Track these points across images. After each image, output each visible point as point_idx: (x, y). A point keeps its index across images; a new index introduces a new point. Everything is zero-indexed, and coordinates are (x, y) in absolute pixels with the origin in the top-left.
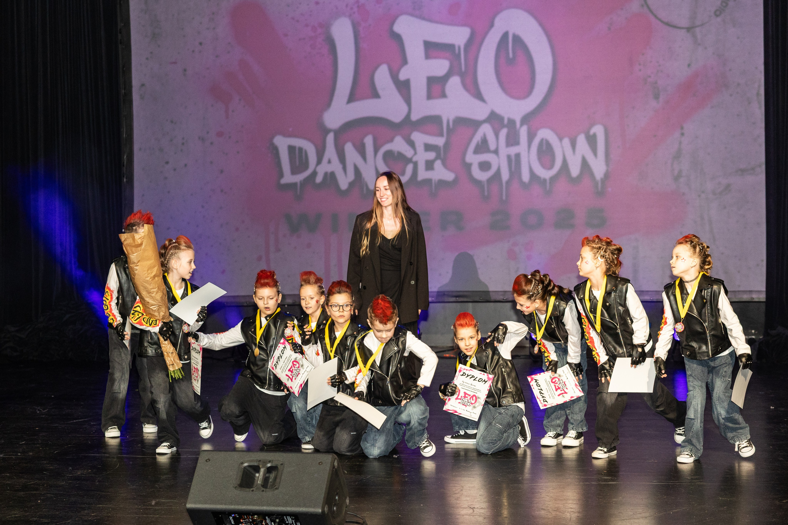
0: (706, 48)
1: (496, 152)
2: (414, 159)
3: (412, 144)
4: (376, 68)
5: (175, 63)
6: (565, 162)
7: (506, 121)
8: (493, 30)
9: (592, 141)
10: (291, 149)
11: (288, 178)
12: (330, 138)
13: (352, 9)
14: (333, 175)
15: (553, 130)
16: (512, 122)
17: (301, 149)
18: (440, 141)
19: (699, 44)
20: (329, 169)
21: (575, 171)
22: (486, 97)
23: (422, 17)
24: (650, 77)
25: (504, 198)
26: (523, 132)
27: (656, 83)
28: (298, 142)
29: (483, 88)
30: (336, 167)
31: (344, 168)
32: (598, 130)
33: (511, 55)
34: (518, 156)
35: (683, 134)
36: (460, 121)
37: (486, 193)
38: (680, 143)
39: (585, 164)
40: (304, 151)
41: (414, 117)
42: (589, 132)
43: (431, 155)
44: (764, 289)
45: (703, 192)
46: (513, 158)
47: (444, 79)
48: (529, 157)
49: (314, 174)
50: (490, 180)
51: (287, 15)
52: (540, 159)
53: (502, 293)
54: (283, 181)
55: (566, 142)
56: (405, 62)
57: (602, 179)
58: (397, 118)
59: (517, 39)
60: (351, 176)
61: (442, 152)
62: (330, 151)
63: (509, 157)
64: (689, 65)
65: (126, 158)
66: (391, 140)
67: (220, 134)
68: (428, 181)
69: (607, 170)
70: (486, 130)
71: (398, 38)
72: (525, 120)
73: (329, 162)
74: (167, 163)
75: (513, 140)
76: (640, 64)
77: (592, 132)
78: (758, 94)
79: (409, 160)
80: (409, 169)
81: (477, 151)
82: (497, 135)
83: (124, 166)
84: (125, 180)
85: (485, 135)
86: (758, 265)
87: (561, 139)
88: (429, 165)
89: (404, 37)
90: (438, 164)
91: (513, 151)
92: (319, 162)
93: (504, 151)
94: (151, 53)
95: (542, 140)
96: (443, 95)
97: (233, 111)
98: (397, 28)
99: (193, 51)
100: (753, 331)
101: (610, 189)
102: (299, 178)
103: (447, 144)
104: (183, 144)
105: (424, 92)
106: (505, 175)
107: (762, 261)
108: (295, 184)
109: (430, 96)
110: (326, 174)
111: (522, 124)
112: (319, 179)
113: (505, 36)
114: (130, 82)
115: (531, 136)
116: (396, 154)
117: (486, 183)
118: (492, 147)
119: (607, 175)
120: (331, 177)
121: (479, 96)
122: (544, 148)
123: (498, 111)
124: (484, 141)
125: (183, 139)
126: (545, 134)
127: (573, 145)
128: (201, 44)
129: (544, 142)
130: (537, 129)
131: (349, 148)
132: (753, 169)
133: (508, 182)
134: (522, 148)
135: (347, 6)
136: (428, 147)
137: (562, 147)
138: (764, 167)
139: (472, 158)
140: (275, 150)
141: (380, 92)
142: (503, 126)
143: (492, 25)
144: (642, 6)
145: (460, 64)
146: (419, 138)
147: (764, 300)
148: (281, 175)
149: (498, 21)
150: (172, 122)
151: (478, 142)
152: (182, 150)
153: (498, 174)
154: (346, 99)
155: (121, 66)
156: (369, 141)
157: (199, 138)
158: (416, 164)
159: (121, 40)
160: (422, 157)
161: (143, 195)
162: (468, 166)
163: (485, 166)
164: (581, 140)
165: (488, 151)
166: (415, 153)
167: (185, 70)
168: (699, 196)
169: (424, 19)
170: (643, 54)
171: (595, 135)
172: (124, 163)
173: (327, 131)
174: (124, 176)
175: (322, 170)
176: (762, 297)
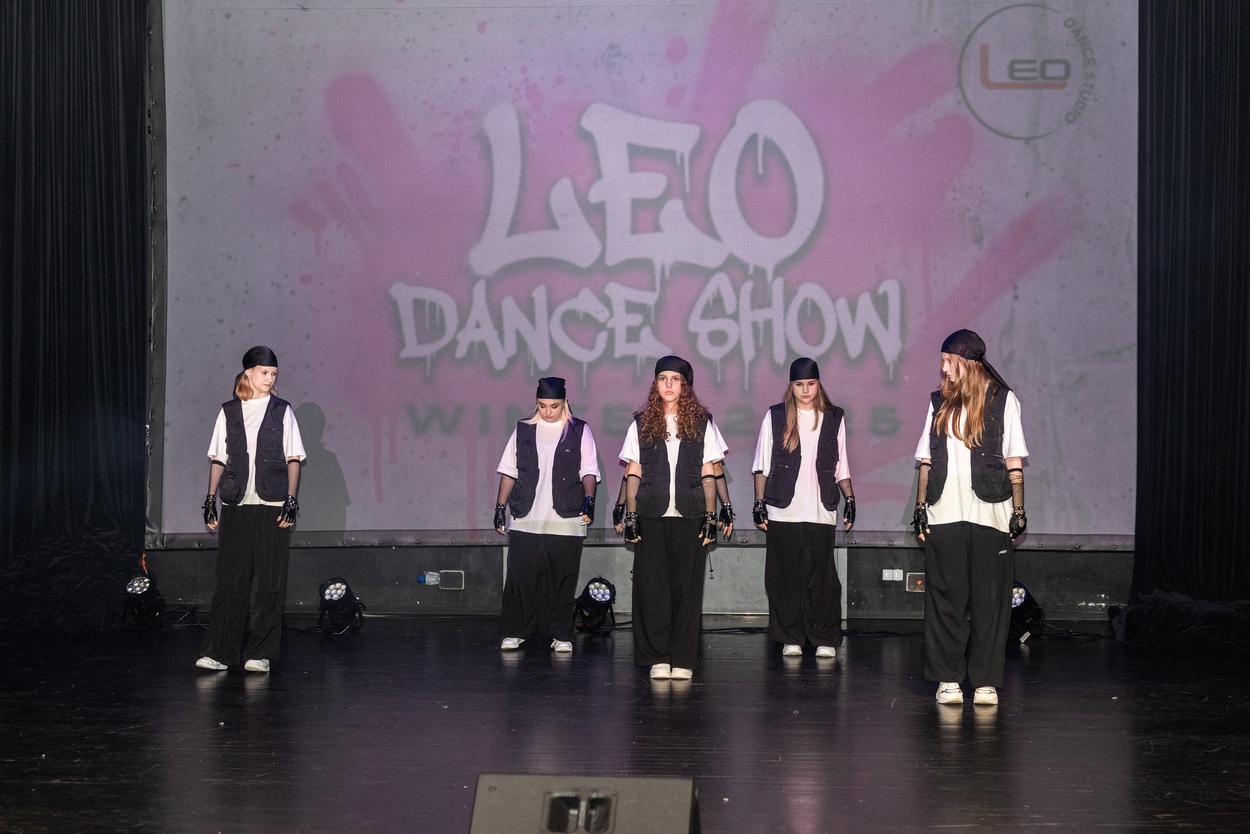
0: (1052, 170)
1: (735, 317)
2: (609, 325)
3: (606, 301)
4: (553, 184)
5: (236, 165)
6: (840, 337)
7: (751, 270)
8: (734, 130)
9: (881, 303)
10: (418, 304)
11: (412, 349)
12: (480, 290)
13: (517, 91)
14: (482, 345)
15: (822, 285)
16: (760, 272)
17: (433, 305)
18: (650, 298)
19: (1043, 164)
20: (477, 336)
21: (854, 348)
22: (721, 232)
23: (626, 108)
24: (969, 209)
25: (746, 387)
26: (777, 287)
27: (978, 219)
28: (430, 295)
29: (716, 219)
30: (487, 334)
31: (501, 336)
32: (890, 288)
33: (761, 170)
34: (768, 324)
35: (1016, 297)
36: (683, 269)
37: (719, 380)
38: (1013, 310)
39: (869, 337)
40: (438, 308)
41: (611, 260)
42: (876, 292)
43: (636, 319)
44: (1133, 533)
45: (1045, 385)
46: (761, 326)
47: (658, 203)
48: (785, 325)
49: (454, 343)
50: (724, 360)
51: (415, 97)
52: (801, 328)
53: (742, 533)
54: (405, 354)
55: (842, 303)
56: (599, 175)
57: (894, 362)
58: (585, 261)
59: (771, 147)
60: (511, 348)
61: (653, 314)
62: (480, 309)
63: (755, 325)
64: (1027, 195)
65: (154, 313)
66: (575, 294)
67: (306, 279)
68: (630, 359)
69: (902, 349)
70: (721, 283)
71: (588, 137)
72: (781, 269)
73: (478, 326)
74: (221, 321)
75: (761, 300)
76: (954, 191)
77: (881, 290)
78: (1128, 241)
79: (601, 327)
80: (602, 339)
81: (706, 314)
82: (737, 291)
83: (150, 324)
84: (152, 348)
85: (718, 290)
86: (1124, 497)
87: (834, 300)
88: (633, 335)
89: (597, 138)
90: (646, 333)
91: (761, 315)
92: (461, 326)
93: (747, 316)
94: (199, 149)
95: (806, 300)
96: (657, 228)
97: (327, 243)
98: (587, 123)
99: (266, 148)
100: (1103, 596)
101: (906, 378)
102: (428, 350)
103: (660, 304)
104: (247, 292)
105: (627, 223)
106: (749, 353)
107: (1131, 490)
108: (424, 359)
109: (635, 229)
110: (472, 344)
111: (775, 277)
112: (461, 352)
113: (753, 139)
114: (164, 194)
115: (789, 296)
116: (581, 317)
117: (719, 363)
118: (730, 309)
119: (902, 357)
120: (480, 350)
121: (711, 231)
122: (809, 312)
123: (740, 254)
124: (718, 300)
125: (247, 284)
126: (809, 291)
127: (853, 309)
128: (278, 137)
129: (809, 303)
130: (799, 284)
131: (509, 305)
132: (1119, 353)
133: (752, 364)
134: (775, 312)
135: (510, 86)
136: (632, 307)
137: (836, 312)
138: (1135, 350)
139: (699, 325)
140: (393, 305)
141: (559, 220)
142: (747, 277)
143: (732, 124)
144: (960, 103)
145: (684, 181)
146: (618, 293)
147: (1133, 549)
148: (401, 343)
149: (740, 118)
150: (230, 257)
151: (708, 302)
152: (244, 302)
153: (738, 349)
154: (505, 229)
155: (149, 168)
156: (540, 295)
157: (273, 284)
158: (612, 333)
159: (149, 127)
160: (622, 321)
161: (181, 371)
162: (693, 338)
163: (718, 338)
164: (865, 301)
165: (724, 315)
166: (612, 316)
167: (252, 177)
168: (1039, 391)
169: (629, 110)
170: (959, 176)
171: (885, 295)
172: (151, 319)
173: (476, 279)
174: (150, 341)
175: (466, 339)
176: (1130, 545)
